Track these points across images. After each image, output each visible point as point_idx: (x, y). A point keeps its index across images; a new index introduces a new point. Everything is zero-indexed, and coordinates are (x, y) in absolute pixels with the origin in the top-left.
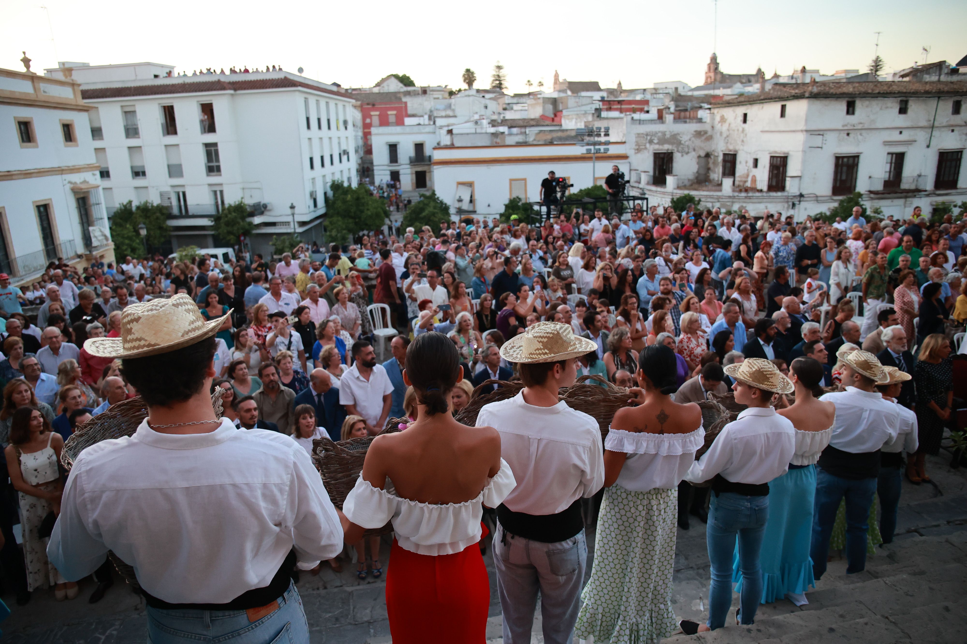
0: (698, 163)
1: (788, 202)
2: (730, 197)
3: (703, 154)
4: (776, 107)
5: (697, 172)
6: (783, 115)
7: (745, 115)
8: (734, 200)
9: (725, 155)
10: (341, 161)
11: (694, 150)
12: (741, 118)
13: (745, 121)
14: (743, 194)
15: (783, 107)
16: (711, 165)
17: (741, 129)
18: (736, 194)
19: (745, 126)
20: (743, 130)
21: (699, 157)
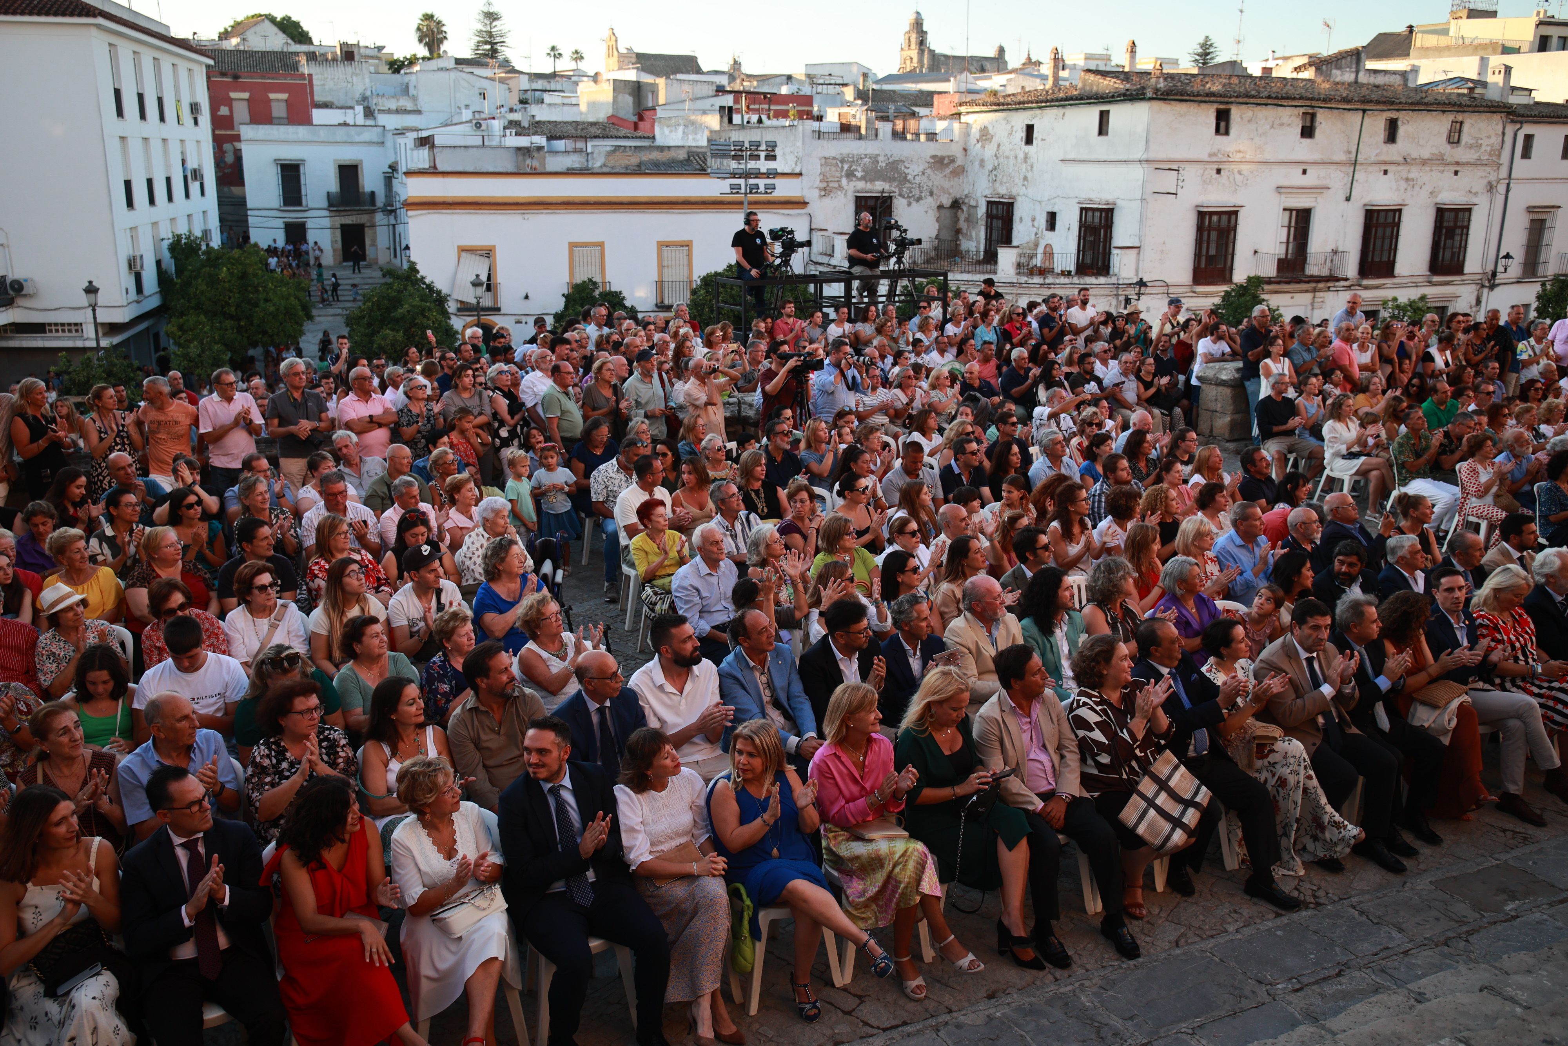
0: (938, 220)
1: (1117, 295)
2: (1012, 284)
3: (947, 202)
4: (1090, 115)
5: (937, 237)
6: (1103, 130)
7: (1030, 129)
8: (1021, 291)
9: (989, 203)
10: (187, 196)
11: (931, 194)
12: (1022, 134)
13: (1029, 140)
14: (1037, 280)
15: (1104, 117)
16: (962, 224)
17: (1021, 156)
18: (1024, 279)
19: (1028, 148)
20: (1026, 158)
21: (940, 207)
